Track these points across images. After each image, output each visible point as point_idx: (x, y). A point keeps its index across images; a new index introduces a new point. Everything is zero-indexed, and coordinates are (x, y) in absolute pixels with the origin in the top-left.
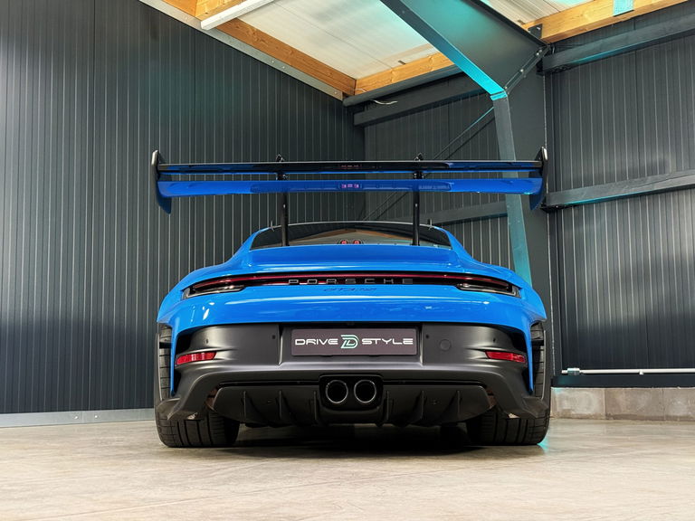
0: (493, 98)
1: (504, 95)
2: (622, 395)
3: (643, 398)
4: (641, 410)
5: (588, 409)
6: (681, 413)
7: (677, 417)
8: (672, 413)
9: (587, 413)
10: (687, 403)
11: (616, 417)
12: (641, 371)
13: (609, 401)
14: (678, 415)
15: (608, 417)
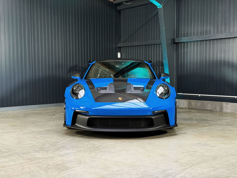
0: (158, 7)
1: (161, 7)
2: (193, 102)
3: (199, 103)
4: (198, 107)
5: (183, 106)
6: (209, 109)
7: (208, 110)
8: (207, 109)
9: (183, 107)
10: (211, 106)
11: (191, 109)
12: (200, 95)
13: (190, 104)
14: (208, 109)
15: (189, 108)
